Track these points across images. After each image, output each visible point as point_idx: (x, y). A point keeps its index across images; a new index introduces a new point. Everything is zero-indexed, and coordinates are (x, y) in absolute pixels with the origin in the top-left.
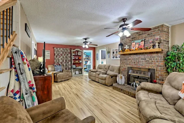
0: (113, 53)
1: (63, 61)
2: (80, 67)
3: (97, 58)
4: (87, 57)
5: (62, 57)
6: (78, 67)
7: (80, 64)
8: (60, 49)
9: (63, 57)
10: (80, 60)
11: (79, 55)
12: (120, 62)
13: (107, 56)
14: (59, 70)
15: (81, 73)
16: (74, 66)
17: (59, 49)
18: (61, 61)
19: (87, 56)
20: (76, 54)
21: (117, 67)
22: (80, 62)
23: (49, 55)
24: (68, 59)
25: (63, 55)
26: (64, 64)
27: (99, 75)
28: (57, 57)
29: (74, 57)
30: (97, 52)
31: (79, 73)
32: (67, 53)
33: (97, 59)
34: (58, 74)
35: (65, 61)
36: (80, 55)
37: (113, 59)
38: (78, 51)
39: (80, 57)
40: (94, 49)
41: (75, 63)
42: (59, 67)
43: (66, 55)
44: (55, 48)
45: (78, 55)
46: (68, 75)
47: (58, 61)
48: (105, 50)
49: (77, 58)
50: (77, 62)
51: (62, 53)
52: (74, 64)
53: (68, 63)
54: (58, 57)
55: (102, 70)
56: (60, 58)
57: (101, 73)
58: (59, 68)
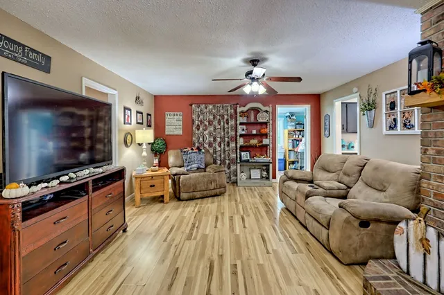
0: (393, 106)
1: (215, 139)
2: (263, 159)
3: (325, 129)
4: (299, 128)
5: (212, 129)
6: (256, 159)
7: (263, 149)
8: (206, 108)
9: (215, 129)
10: (266, 135)
11: (260, 120)
12: (425, 152)
13: (362, 120)
14: (193, 166)
15: (267, 178)
16: (245, 156)
17: (203, 106)
18: (208, 139)
19: (298, 124)
20: (252, 119)
21: (404, 172)
22: (266, 141)
23: (181, 123)
24: (228, 133)
25: (216, 123)
26: (217, 147)
27: (307, 197)
28: (198, 129)
29: (244, 127)
30: (326, 110)
31: (262, 177)
32: (226, 116)
33: (327, 133)
34: (182, 176)
35: (219, 139)
36: (264, 121)
37: (392, 132)
38: (257, 111)
39: (267, 128)
40: (316, 100)
41: (246, 147)
42: (195, 156)
43: (222, 124)
44: (193, 106)
45: (256, 123)
46: (215, 181)
47: (201, 139)
48: (355, 100)
49: (254, 132)
50: (254, 142)
51: (211, 117)
52: (243, 149)
53: (228, 146)
54: (201, 129)
55: (331, 175)
56: (207, 132)
57: (320, 190)
58: (197, 159)
